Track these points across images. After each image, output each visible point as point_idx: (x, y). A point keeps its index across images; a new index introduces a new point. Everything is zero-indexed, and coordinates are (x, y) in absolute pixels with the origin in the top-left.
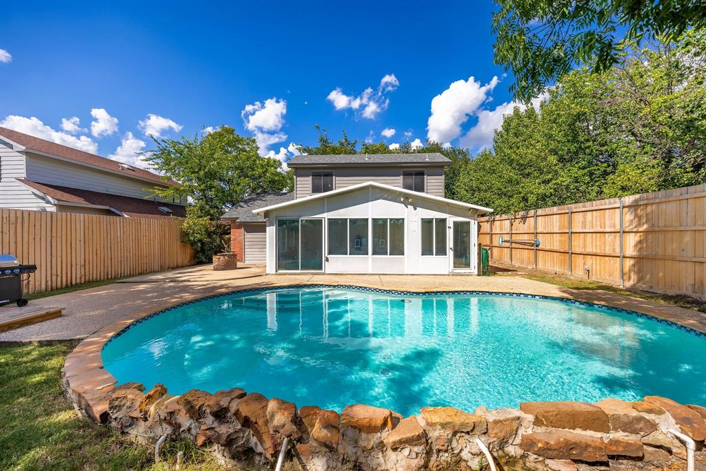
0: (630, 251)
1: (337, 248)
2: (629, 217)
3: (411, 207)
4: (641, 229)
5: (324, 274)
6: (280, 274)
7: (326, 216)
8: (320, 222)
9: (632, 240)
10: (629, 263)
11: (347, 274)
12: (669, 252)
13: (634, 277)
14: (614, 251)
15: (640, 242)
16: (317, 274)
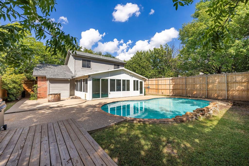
0: (171, 88)
1: (112, 89)
2: (171, 81)
3: (131, 77)
4: (173, 84)
5: (109, 98)
6: (93, 100)
7: (109, 78)
8: (107, 80)
9: (171, 86)
10: (171, 90)
11: (115, 98)
12: (178, 88)
13: (172, 93)
14: (168, 88)
15: (173, 86)
16: (106, 99)
